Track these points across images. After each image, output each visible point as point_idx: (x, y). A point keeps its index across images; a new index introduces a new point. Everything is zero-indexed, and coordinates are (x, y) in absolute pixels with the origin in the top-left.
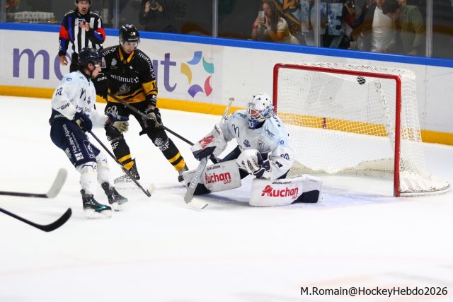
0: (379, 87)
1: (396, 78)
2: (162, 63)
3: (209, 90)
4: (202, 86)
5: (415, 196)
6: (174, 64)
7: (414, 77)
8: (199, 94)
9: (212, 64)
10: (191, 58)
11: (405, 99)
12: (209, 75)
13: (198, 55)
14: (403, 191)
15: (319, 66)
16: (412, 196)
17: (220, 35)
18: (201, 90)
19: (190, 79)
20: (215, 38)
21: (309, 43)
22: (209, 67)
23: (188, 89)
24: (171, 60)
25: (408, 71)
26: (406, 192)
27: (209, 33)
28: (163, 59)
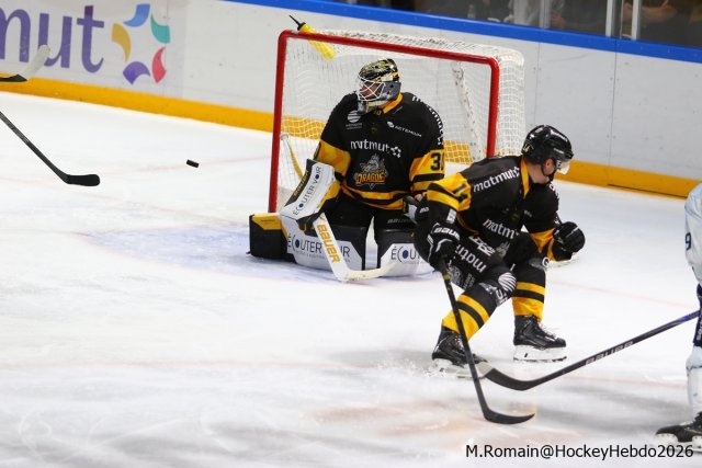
0: (459, 76)
1: (490, 62)
2: (80, 22)
3: (159, 73)
6: (101, 24)
7: (521, 62)
8: (142, 77)
9: (167, 28)
10: (131, 15)
11: (506, 98)
12: (160, 45)
13: (143, 10)
15: (357, 38)
18: (146, 72)
19: (127, 54)
22: (162, 33)
23: (123, 68)
24: (96, 17)
25: (513, 51)
28: (82, 16)
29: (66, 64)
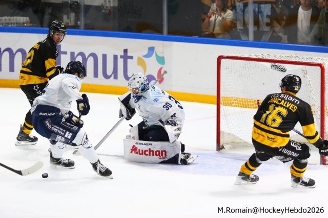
0: (305, 73)
1: (320, 65)
2: (121, 57)
3: (161, 79)
4: (156, 76)
6: (131, 58)
8: (153, 82)
9: (163, 57)
10: (146, 52)
12: (160, 66)
13: (151, 49)
15: (255, 57)
17: (169, 33)
18: (154, 79)
19: (145, 71)
20: (165, 36)
21: (244, 38)
22: (161, 60)
24: (129, 54)
27: (161, 32)
28: (122, 54)
29: (116, 77)
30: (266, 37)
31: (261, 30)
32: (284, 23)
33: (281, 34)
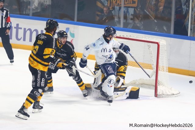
0: (149, 47)
1: (157, 43)
5: (164, 97)
7: (165, 44)
9: (74, 34)
11: (161, 53)
13: (68, 29)
14: (159, 94)
15: (123, 37)
16: (163, 97)
17: (78, 20)
20: (75, 22)
21: (118, 26)
25: (163, 40)
26: (160, 95)
27: (73, 20)
30: (130, 26)
31: (128, 22)
32: (140, 19)
33: (138, 25)
